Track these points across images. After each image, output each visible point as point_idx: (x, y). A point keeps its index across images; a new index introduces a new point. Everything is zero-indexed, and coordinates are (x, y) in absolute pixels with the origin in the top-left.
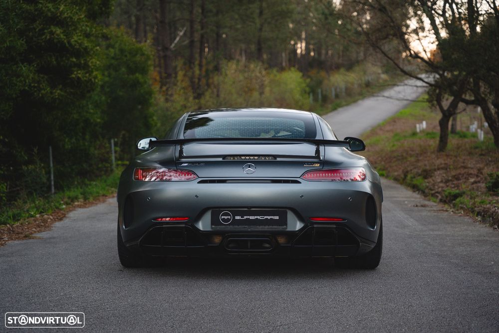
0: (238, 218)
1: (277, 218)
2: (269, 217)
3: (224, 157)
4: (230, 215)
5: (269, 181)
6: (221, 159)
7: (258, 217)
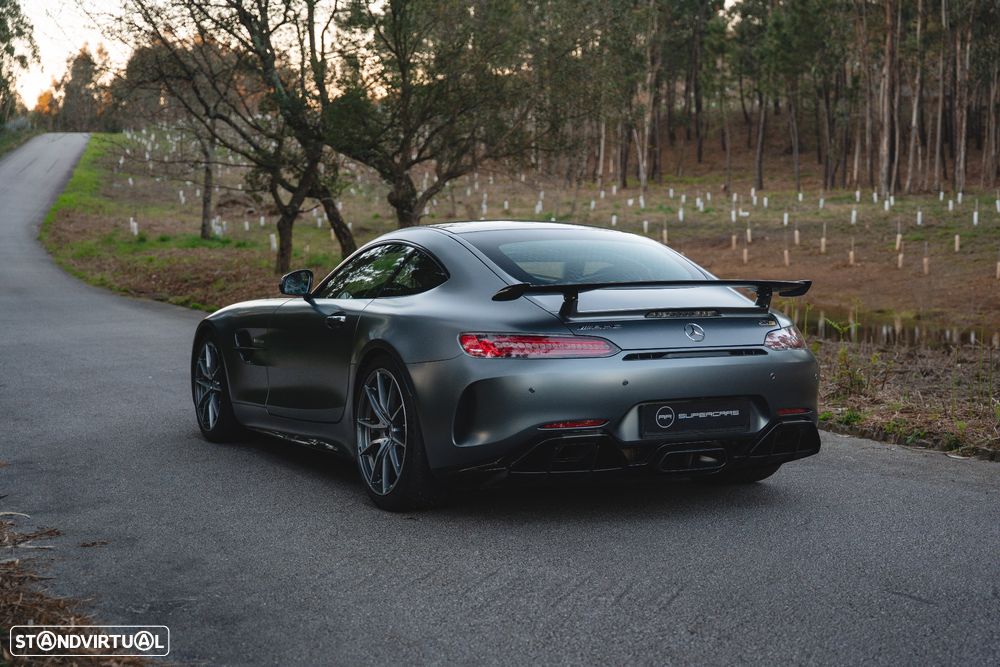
0: (682, 416)
1: (736, 413)
2: (726, 413)
3: (647, 312)
4: (671, 413)
5: (727, 353)
6: (641, 317)
7: (711, 414)
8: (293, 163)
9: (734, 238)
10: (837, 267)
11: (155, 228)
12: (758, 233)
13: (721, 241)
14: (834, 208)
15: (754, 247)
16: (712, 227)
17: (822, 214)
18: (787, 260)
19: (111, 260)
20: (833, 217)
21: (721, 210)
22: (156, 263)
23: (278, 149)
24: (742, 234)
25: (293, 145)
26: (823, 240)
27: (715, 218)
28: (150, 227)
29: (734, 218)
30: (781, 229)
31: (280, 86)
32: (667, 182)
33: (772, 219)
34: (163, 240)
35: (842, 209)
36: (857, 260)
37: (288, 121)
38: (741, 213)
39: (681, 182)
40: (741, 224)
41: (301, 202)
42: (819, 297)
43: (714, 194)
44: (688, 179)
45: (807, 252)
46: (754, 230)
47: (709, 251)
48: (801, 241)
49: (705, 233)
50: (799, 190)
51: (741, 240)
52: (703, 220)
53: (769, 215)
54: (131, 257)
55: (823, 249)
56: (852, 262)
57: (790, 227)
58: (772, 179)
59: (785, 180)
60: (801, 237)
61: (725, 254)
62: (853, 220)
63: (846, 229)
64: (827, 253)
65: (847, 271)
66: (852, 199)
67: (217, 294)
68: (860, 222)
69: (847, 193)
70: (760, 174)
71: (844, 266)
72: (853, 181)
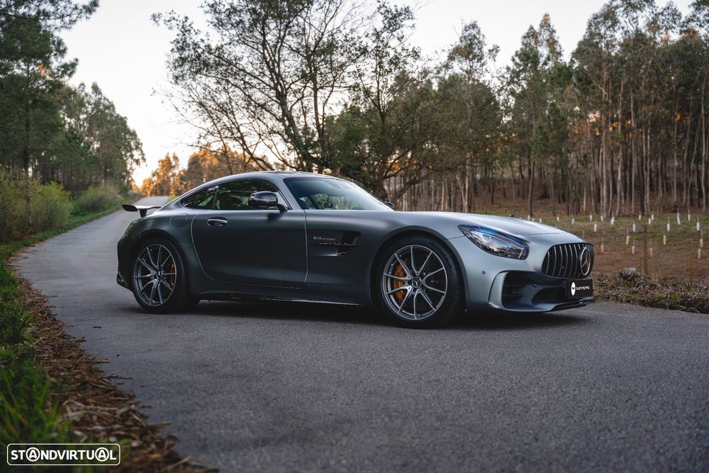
14: (580, 224)
35: (586, 224)
36: (605, 250)
50: (554, 215)
56: (602, 251)
58: (535, 211)
59: (543, 212)
62: (595, 230)
66: (588, 219)
68: (599, 231)
69: (582, 217)
70: (531, 208)
71: (599, 254)
72: (583, 211)
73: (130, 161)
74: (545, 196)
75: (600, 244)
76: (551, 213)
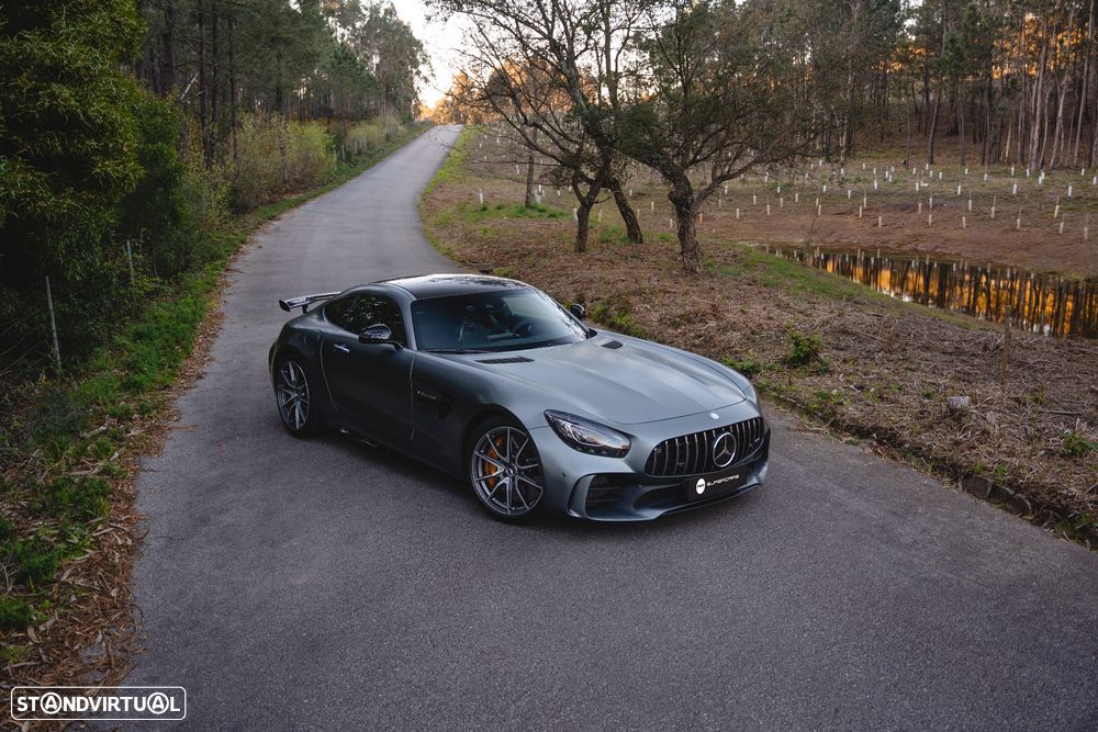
8: (590, 160)
9: (920, 205)
10: (1006, 231)
11: (497, 196)
12: (937, 200)
13: (908, 207)
14: (995, 181)
15: (934, 212)
16: (900, 195)
17: (988, 186)
18: (964, 225)
19: (461, 227)
20: (996, 188)
21: (906, 182)
22: (489, 234)
23: (580, 150)
24: (925, 202)
25: (591, 148)
26: (993, 209)
27: (903, 188)
28: (492, 195)
29: (917, 189)
30: (956, 198)
31: (582, 102)
32: (860, 157)
33: (948, 189)
34: (499, 208)
35: (1004, 181)
36: (1022, 226)
37: (587, 130)
38: (922, 184)
39: (870, 157)
40: (924, 193)
41: (596, 194)
42: (996, 257)
43: (896, 167)
44: (874, 154)
45: (980, 217)
46: (935, 197)
47: (900, 214)
48: (973, 208)
49: (896, 200)
50: (963, 164)
51: (926, 207)
52: (894, 189)
53: (945, 186)
54: (473, 226)
55: (992, 216)
56: (1018, 227)
57: (964, 197)
58: (938, 155)
59: (949, 157)
60: (973, 204)
61: (913, 217)
62: (1014, 192)
63: (1007, 198)
64: (996, 219)
65: (1016, 234)
66: (1007, 173)
67: (529, 271)
68: (1019, 193)
69: (1002, 168)
70: (932, 152)
71: (1013, 230)
72: (1004, 158)
73: (416, 78)
74: (955, 132)
75: (1016, 215)
76: (959, 158)
